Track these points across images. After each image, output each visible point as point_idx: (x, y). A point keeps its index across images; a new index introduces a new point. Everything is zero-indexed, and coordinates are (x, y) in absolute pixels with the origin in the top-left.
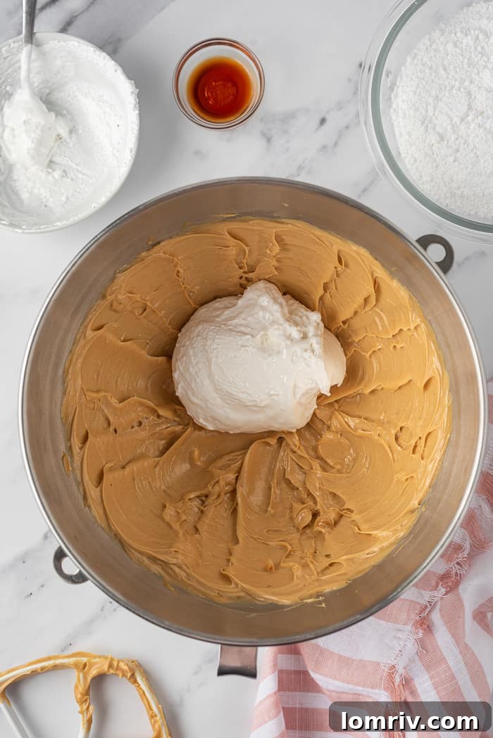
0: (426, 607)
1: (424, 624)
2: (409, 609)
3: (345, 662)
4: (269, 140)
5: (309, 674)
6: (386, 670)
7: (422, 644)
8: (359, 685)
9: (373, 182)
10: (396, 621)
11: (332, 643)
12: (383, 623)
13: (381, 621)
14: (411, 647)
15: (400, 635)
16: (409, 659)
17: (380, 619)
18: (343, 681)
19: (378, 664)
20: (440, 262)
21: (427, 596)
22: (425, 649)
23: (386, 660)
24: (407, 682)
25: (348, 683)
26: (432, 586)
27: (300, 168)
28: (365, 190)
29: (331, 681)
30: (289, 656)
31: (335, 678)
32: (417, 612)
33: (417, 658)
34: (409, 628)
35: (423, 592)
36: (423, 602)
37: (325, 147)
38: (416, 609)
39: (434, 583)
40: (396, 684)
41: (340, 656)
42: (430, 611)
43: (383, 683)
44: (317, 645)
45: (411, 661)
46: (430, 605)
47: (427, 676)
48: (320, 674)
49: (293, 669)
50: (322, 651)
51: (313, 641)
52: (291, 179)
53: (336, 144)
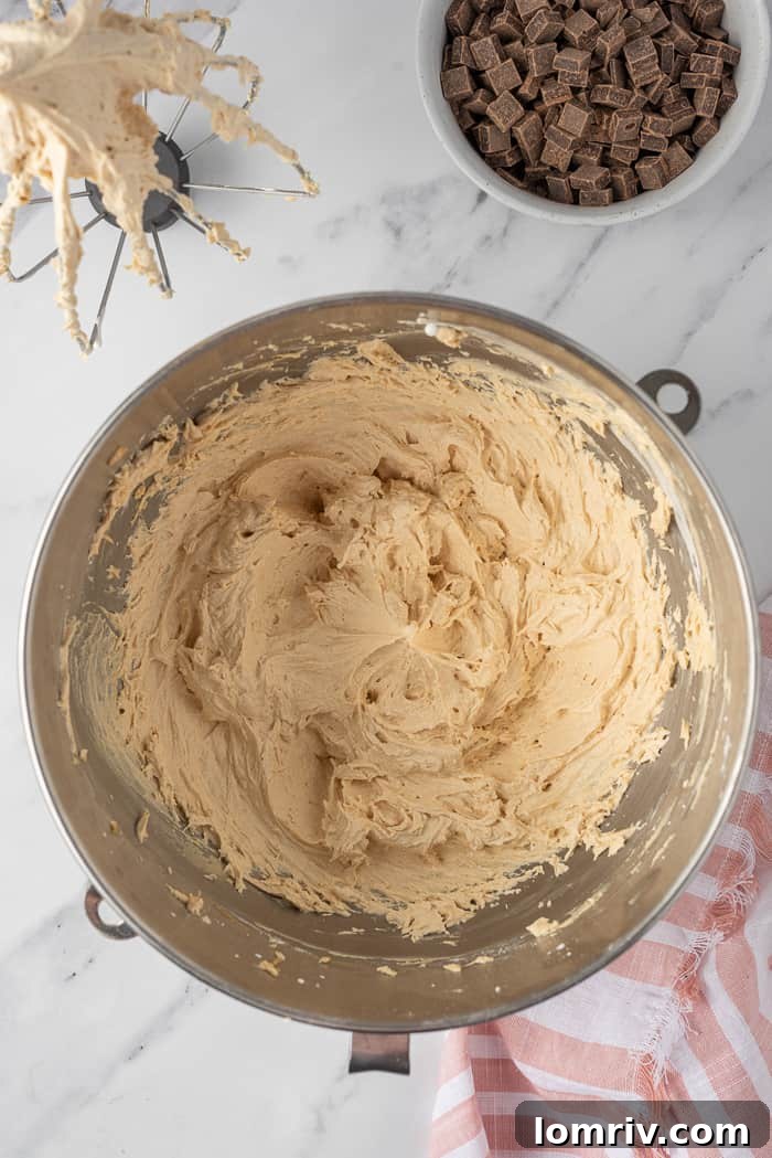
0: (693, 958)
1: (692, 988)
2: (666, 961)
3: (572, 1046)
4: (398, 232)
5: (513, 1064)
6: (638, 1061)
7: (691, 1021)
8: (596, 1085)
9: (568, 289)
10: (645, 980)
11: (547, 1015)
12: (625, 981)
13: (623, 980)
14: (675, 1026)
15: (655, 1003)
16: (673, 1045)
17: (620, 973)
18: (570, 1078)
19: (624, 1052)
20: (678, 415)
21: (693, 937)
22: (697, 1029)
23: (637, 1046)
24: (672, 1079)
25: (579, 1081)
26: (701, 922)
27: (451, 274)
28: (556, 304)
29: (549, 1076)
30: (482, 1037)
31: (556, 1072)
32: (679, 965)
33: (684, 1043)
34: (668, 991)
35: (685, 931)
36: (688, 949)
37: (488, 238)
38: (677, 960)
39: (702, 917)
40: (655, 1086)
41: (562, 1037)
42: (700, 967)
43: (633, 1081)
44: (524, 1019)
45: (676, 1048)
46: (700, 954)
47: (702, 1071)
48: (533, 1066)
49: (487, 1057)
50: (533, 1030)
51: (518, 1014)
52: (437, 292)
53: (505, 231)
